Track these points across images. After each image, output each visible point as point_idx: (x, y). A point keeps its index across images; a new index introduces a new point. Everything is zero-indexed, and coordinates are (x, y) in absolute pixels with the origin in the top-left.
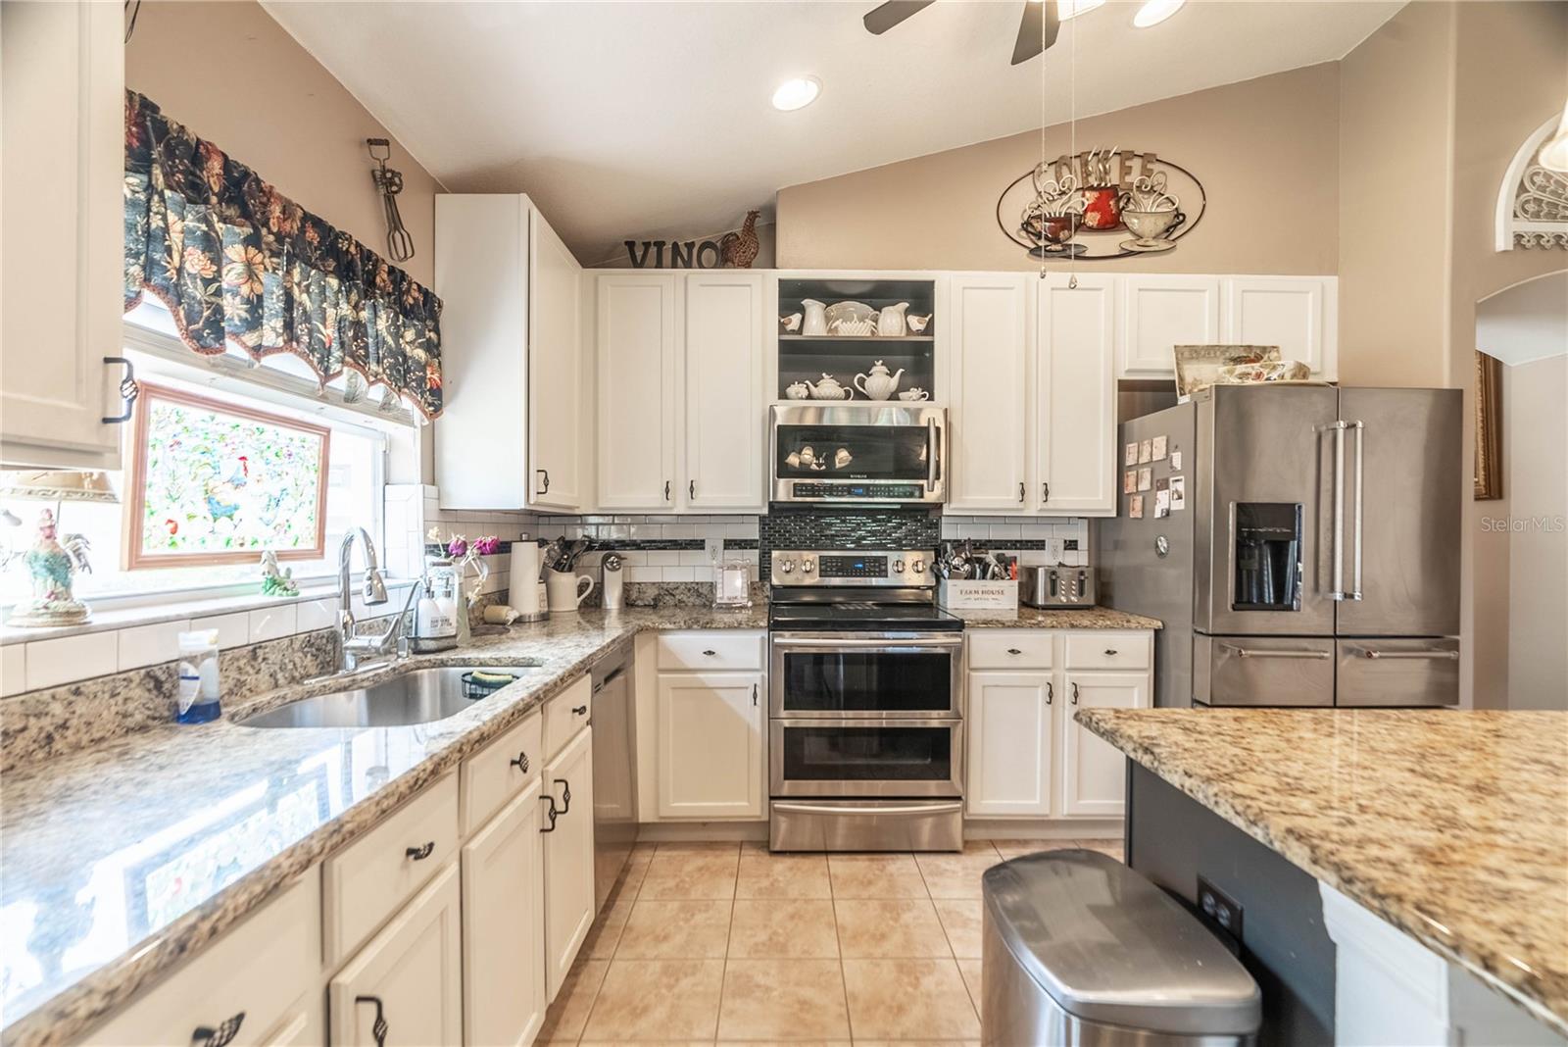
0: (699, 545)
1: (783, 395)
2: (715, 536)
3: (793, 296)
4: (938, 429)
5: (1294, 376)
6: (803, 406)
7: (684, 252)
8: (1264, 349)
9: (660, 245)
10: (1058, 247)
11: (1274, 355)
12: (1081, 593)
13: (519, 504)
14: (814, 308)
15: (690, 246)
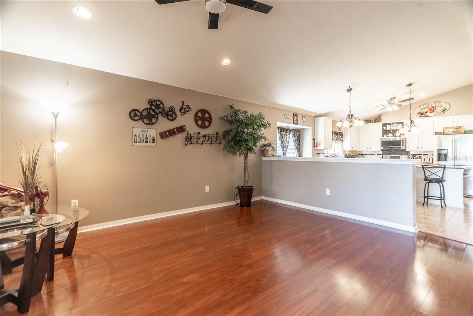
0: (374, 154)
1: (383, 137)
2: (376, 154)
3: (384, 125)
4: (403, 141)
5: (452, 133)
6: (386, 138)
7: (370, 121)
8: (461, 127)
9: (367, 121)
10: (424, 116)
11: (463, 127)
12: (429, 161)
13: (350, 150)
14: (388, 126)
15: (371, 120)
